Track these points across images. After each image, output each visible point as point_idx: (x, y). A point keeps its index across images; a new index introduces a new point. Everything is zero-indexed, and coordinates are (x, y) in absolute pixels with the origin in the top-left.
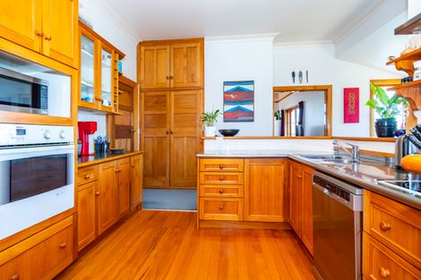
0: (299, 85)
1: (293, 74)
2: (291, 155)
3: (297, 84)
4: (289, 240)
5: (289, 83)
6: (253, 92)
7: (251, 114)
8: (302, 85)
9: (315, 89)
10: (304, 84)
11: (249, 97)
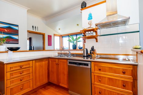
0: (35, 31)
1: (33, 27)
2: (50, 56)
3: (34, 31)
4: (52, 88)
5: (31, 30)
6: (18, 30)
7: (17, 40)
8: (36, 31)
9: (40, 34)
10: (37, 31)
11: (16, 32)
